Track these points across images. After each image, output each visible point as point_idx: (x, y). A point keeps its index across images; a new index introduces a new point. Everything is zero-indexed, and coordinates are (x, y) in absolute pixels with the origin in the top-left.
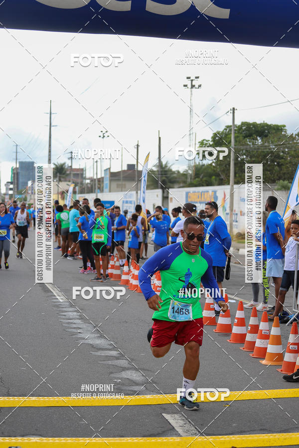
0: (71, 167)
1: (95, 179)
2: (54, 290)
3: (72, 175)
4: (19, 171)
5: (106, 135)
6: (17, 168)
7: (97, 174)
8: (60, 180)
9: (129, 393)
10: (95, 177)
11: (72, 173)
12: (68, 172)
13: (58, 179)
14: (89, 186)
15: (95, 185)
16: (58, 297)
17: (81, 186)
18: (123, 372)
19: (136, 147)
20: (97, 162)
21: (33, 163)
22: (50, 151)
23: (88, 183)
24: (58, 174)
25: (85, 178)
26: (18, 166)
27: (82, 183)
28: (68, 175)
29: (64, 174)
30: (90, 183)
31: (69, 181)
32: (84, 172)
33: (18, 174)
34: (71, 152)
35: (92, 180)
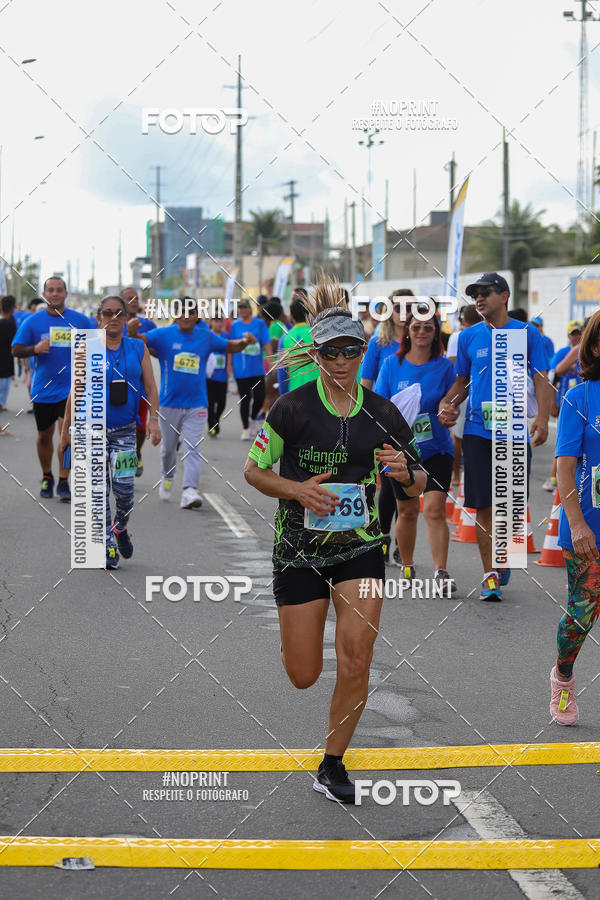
0: (291, 218)
1: (349, 251)
2: (226, 511)
3: (293, 240)
4: (166, 230)
6: (159, 225)
7: (353, 235)
8: (265, 252)
10: (350, 245)
11: (294, 233)
12: (284, 233)
13: (259, 248)
14: (337, 265)
15: (350, 262)
16: (232, 527)
17: (317, 264)
19: (449, 167)
20: (353, 205)
21: (199, 211)
23: (334, 260)
24: (260, 238)
25: (328, 248)
26: (162, 219)
27: (319, 259)
28: (284, 239)
29: (275, 236)
30: (339, 260)
31: (288, 255)
32: (325, 233)
33: (162, 237)
34: (292, 183)
35: (344, 251)
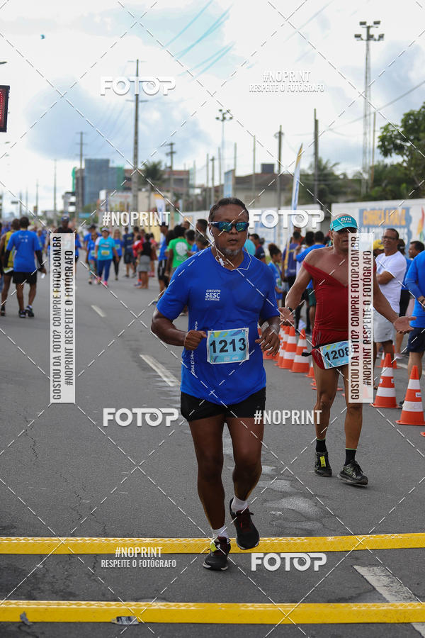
0: (171, 167)
1: (210, 189)
2: (158, 368)
3: (172, 181)
4: (85, 174)
5: (227, 116)
6: (81, 170)
7: (213, 179)
8: (152, 189)
9: (297, 532)
10: (210, 185)
11: (173, 177)
12: (166, 176)
13: (148, 187)
14: (200, 198)
15: (210, 196)
16: (165, 379)
17: (187, 198)
18: (284, 500)
19: (278, 135)
20: (213, 160)
21: (107, 161)
22: (136, 143)
23: (198, 195)
25: (193, 187)
26: (83, 167)
27: (188, 195)
28: (164, 181)
29: (158, 179)
30: (201, 195)
31: (168, 191)
32: (191, 177)
33: (83, 179)
34: (172, 144)
35: (205, 190)
